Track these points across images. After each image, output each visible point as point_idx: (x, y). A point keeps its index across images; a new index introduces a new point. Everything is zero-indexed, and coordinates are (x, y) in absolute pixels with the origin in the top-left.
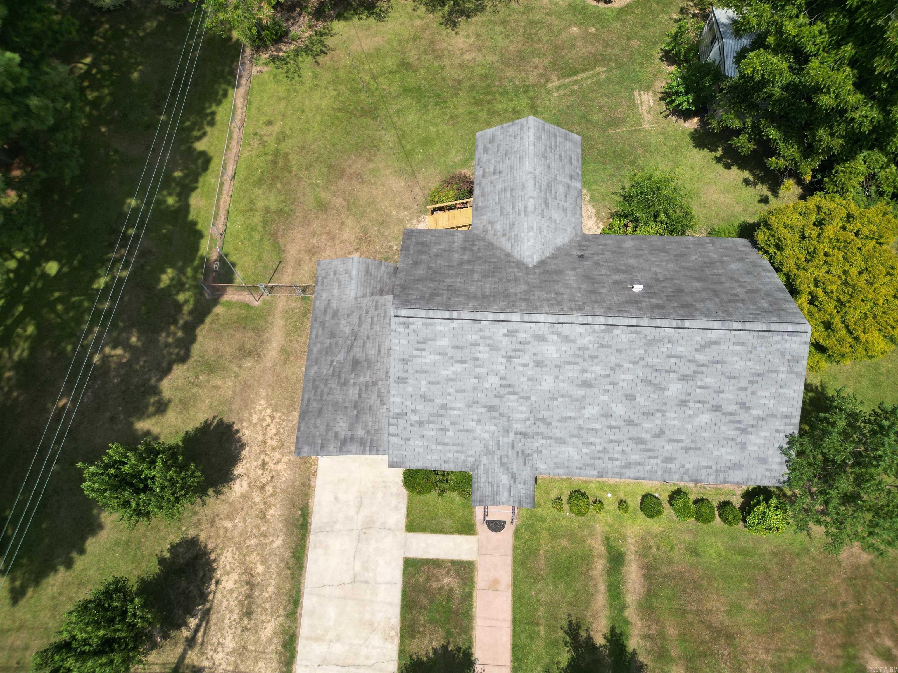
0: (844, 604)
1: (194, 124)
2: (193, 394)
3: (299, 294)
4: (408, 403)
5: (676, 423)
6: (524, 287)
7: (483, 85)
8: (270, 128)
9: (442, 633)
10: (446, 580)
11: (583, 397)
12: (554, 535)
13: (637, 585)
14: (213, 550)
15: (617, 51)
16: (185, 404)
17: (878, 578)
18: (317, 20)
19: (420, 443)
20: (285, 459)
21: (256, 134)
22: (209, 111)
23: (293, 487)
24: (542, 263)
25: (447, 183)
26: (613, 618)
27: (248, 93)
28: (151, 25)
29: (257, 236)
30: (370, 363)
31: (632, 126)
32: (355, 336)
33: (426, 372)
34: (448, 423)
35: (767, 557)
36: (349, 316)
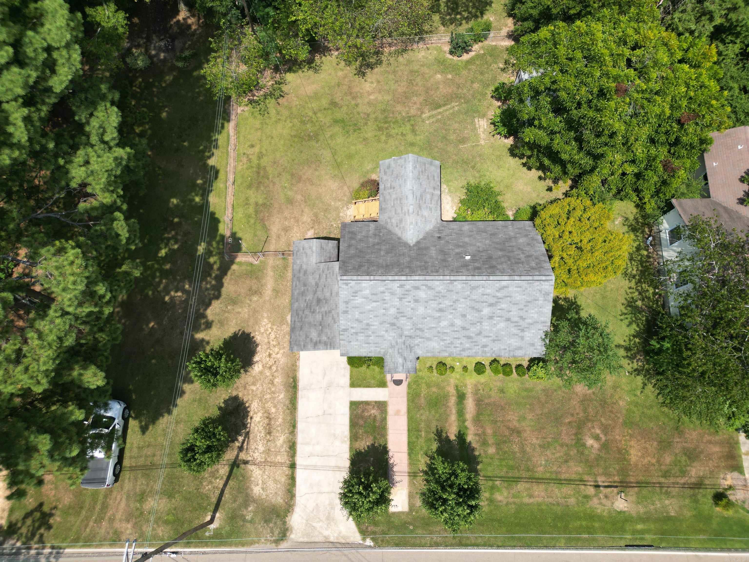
0: (577, 414)
1: (206, 147)
2: (226, 318)
3: (281, 256)
4: (349, 324)
5: (488, 328)
6: (408, 259)
7: (383, 116)
8: (253, 150)
9: (372, 438)
10: (373, 412)
11: (440, 317)
12: (429, 386)
13: (472, 410)
14: (247, 402)
15: (465, 91)
16: (222, 323)
17: (596, 400)
18: (276, 73)
19: (356, 343)
20: (281, 351)
21: (244, 154)
22: (214, 138)
23: (287, 366)
24: (418, 243)
25: (363, 185)
26: (459, 426)
27: (237, 126)
28: (169, 78)
29: (252, 221)
30: (327, 301)
31: (473, 142)
32: (317, 285)
33: (358, 307)
34: (370, 333)
35: (540, 392)
36: (313, 274)
